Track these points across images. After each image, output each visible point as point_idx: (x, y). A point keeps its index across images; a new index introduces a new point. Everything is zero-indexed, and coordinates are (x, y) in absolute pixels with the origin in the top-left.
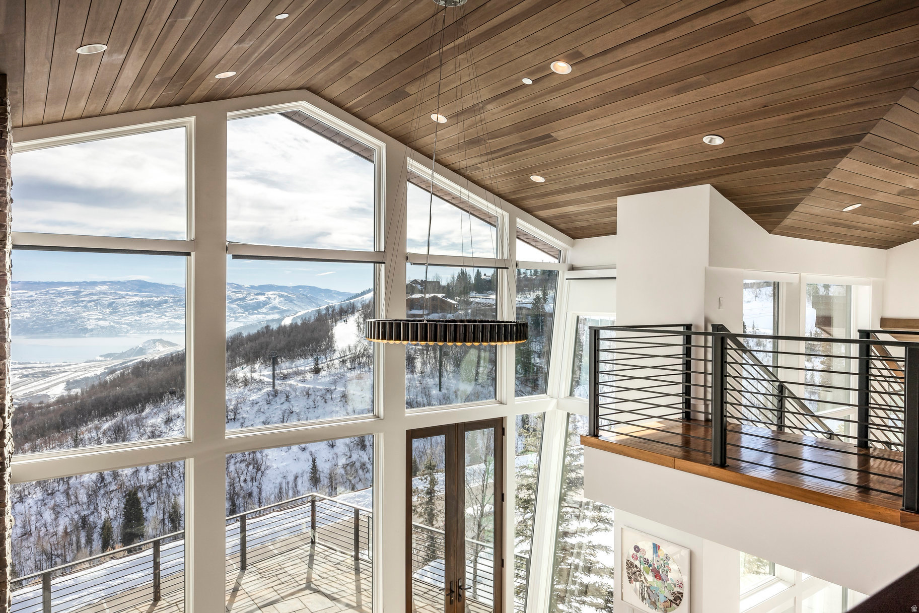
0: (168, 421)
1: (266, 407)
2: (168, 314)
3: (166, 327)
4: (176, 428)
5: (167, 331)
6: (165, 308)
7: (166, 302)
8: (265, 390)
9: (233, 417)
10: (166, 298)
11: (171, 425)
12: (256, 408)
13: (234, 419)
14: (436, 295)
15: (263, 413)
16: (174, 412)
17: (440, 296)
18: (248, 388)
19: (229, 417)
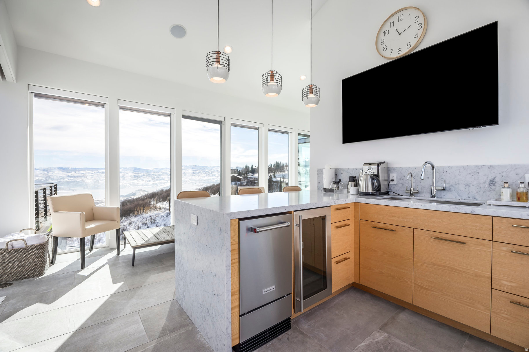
0: (130, 223)
1: (166, 218)
2: (145, 180)
3: (144, 185)
4: (132, 226)
5: (144, 186)
6: (144, 178)
7: (144, 175)
8: (166, 212)
9: (154, 222)
10: (144, 174)
11: (131, 225)
12: (162, 218)
13: (154, 223)
14: (234, 175)
15: (165, 220)
16: (132, 220)
17: (236, 175)
18: (161, 211)
19: (152, 222)
